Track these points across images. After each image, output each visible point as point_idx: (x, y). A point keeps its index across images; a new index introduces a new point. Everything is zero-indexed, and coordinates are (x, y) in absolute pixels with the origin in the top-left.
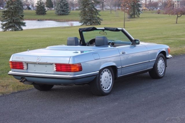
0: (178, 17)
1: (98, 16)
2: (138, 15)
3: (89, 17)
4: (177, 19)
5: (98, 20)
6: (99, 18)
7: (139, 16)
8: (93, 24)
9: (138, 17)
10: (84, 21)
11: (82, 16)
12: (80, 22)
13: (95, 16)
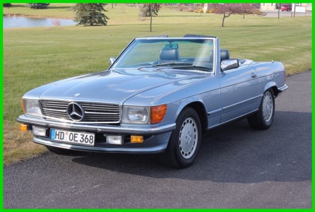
0: (225, 17)
1: (103, 12)
2: (156, 11)
3: (89, 13)
4: (223, 20)
5: (103, 18)
6: (103, 14)
7: (157, 13)
8: (95, 24)
9: (155, 15)
10: (81, 19)
11: (78, 12)
12: (75, 21)
13: (98, 12)
